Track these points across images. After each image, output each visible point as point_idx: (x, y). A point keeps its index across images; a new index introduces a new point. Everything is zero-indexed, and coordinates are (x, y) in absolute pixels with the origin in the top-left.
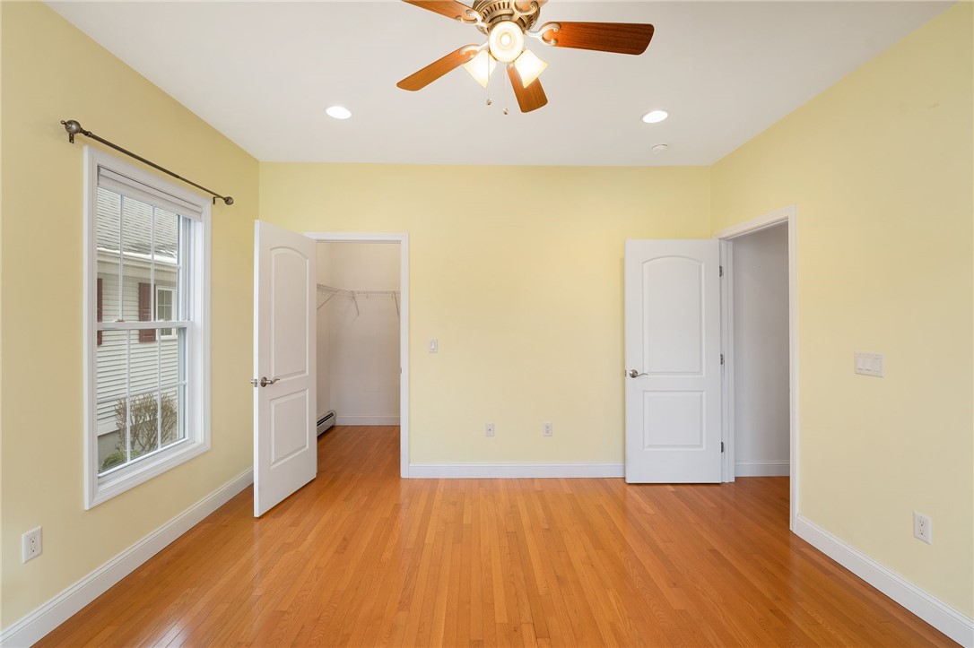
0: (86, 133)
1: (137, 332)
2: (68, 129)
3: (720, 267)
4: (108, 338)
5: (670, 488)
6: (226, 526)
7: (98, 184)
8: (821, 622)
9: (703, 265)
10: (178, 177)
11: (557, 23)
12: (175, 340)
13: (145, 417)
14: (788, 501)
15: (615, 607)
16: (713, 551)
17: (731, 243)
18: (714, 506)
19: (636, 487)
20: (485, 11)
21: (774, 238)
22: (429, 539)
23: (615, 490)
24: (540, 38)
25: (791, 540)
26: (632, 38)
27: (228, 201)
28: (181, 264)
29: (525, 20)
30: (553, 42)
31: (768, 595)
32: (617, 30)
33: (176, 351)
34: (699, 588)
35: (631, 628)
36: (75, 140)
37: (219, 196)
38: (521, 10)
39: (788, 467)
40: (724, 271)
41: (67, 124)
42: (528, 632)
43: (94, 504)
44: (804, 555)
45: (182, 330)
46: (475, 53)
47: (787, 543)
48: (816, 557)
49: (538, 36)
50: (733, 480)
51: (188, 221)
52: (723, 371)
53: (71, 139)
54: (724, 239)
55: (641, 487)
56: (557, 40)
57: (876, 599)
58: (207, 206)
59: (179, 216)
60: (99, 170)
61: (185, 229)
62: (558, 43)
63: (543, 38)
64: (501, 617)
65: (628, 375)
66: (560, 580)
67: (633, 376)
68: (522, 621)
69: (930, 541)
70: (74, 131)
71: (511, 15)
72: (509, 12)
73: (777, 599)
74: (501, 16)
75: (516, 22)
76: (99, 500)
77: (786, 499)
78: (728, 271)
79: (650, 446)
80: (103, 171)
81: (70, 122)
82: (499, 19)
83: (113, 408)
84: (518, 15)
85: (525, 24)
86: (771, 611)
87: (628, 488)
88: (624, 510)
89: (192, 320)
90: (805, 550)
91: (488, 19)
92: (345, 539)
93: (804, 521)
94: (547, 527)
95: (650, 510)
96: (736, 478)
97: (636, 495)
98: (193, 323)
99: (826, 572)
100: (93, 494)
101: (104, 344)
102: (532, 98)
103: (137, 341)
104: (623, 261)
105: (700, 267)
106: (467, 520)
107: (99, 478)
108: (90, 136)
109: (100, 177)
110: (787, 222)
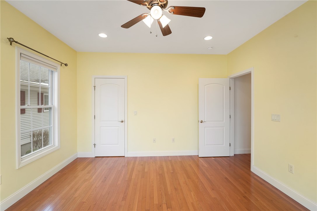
0: (16, 42)
1: (37, 109)
2: (10, 40)
3: (230, 87)
4: (27, 111)
5: (213, 158)
6: (66, 174)
7: (20, 59)
8: (259, 200)
9: (224, 86)
10: (48, 57)
11: (174, 6)
12: (48, 112)
13: (40, 137)
14: (250, 161)
15: (193, 198)
16: (226, 178)
17: (233, 80)
18: (227, 164)
19: (202, 158)
20: (149, 2)
21: (246, 78)
22: (133, 177)
23: (195, 159)
24: (168, 12)
25: (251, 174)
26: (198, 12)
27: (66, 65)
28: (50, 86)
29: (163, 5)
30: (172, 13)
31: (243, 192)
32: (193, 9)
33: (48, 116)
34: (221, 190)
35: (198, 204)
36: (12, 44)
37: (63, 63)
38: (161, 2)
39: (250, 151)
40: (231, 88)
41: (9, 39)
42: (164, 206)
43: (19, 167)
44: (255, 178)
45: (51, 108)
46: (147, 16)
47: (250, 175)
48: (259, 179)
49: (167, 11)
50: (233, 155)
51: (52, 72)
52: (230, 120)
53: (11, 44)
54: (231, 78)
55: (203, 158)
56: (174, 12)
57: (276, 191)
58: (59, 66)
59: (49, 70)
60: (21, 54)
61: (51, 74)
62: (174, 13)
63: (169, 11)
64: (156, 202)
65: (200, 122)
66: (176, 189)
67: (201, 122)
68: (163, 203)
69: (293, 173)
70: (11, 41)
71: (158, 4)
72: (157, 2)
73: (245, 193)
74: (155, 4)
75: (160, 6)
76: (21, 166)
77: (249, 161)
78: (232, 88)
79: (206, 145)
80: (22, 55)
81: (10, 38)
82: (154, 5)
83: (29, 135)
84: (160, 3)
85: (163, 6)
86: (243, 197)
87: (200, 159)
88: (198, 166)
89: (54, 105)
90: (255, 177)
91: (151, 5)
92: (105, 177)
93: (255, 168)
94: (172, 172)
95: (206, 166)
96: (234, 154)
97: (202, 161)
98: (54, 106)
99: (262, 184)
100: (19, 164)
101: (26, 113)
102: (166, 31)
103: (37, 112)
104: (198, 85)
105: (223, 87)
106: (146, 170)
107: (21, 158)
108: (17, 43)
109: (21, 57)
110: (251, 73)
